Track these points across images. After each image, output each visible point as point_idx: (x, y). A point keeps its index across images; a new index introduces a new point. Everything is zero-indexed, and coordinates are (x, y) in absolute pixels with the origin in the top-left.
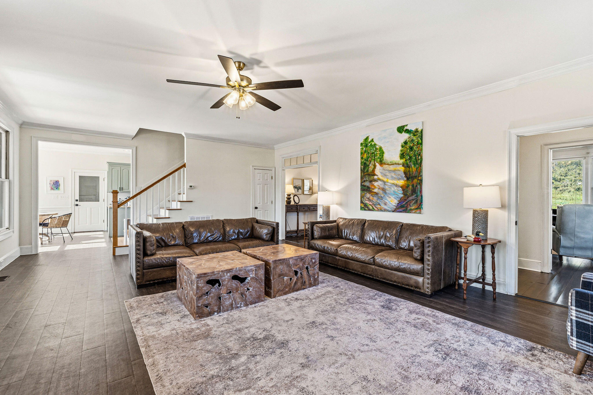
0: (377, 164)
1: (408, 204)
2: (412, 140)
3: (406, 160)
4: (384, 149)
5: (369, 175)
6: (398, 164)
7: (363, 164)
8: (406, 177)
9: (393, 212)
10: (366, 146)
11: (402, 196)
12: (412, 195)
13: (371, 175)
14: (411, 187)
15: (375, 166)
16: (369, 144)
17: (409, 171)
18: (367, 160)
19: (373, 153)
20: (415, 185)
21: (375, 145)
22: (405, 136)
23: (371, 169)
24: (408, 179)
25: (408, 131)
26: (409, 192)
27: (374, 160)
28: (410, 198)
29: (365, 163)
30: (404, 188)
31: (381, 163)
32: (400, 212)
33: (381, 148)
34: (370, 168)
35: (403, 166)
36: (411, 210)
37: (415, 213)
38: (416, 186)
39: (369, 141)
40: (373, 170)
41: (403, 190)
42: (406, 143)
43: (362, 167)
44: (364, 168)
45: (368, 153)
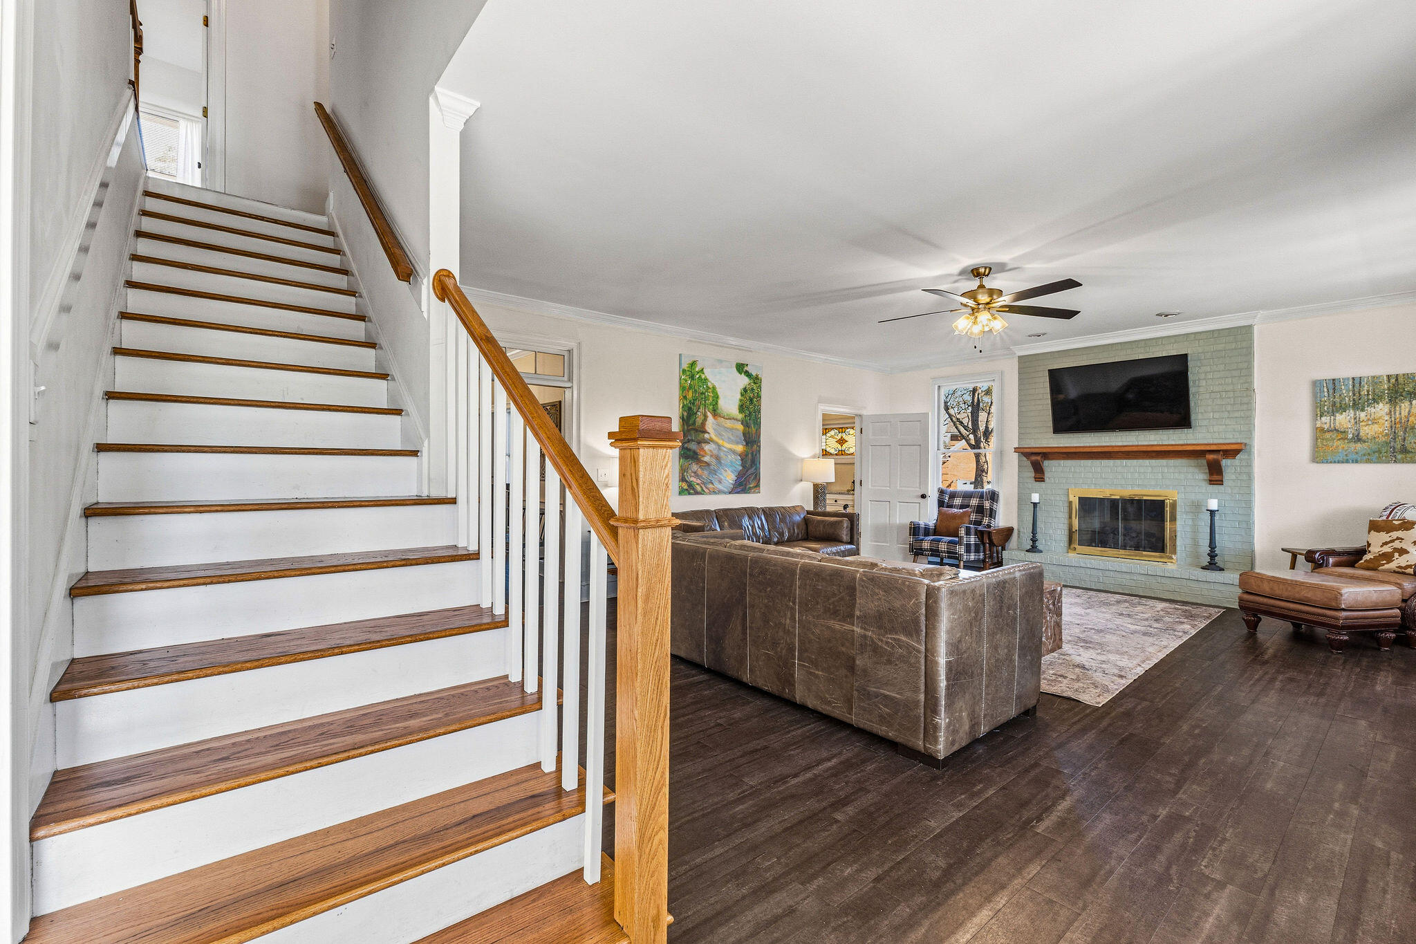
0: (709, 414)
1: (747, 481)
2: (753, 389)
3: (745, 416)
4: (719, 391)
5: (696, 430)
6: (736, 420)
7: (686, 409)
8: (745, 440)
9: (730, 493)
10: (692, 377)
11: (741, 468)
12: (752, 467)
13: (700, 431)
14: (750, 455)
15: (706, 417)
16: (697, 376)
17: (749, 432)
18: (693, 404)
19: (702, 393)
20: (754, 453)
21: (706, 379)
22: (744, 381)
23: (699, 421)
24: (747, 444)
25: (748, 374)
26: (749, 463)
27: (705, 406)
28: (750, 472)
29: (690, 409)
30: (743, 457)
31: (715, 413)
32: (738, 493)
33: (714, 388)
34: (698, 419)
35: (742, 424)
36: (750, 488)
37: (754, 493)
38: (756, 455)
39: (697, 370)
40: (703, 424)
41: (742, 460)
42: (745, 390)
43: (685, 414)
44: (689, 416)
45: (695, 390)
